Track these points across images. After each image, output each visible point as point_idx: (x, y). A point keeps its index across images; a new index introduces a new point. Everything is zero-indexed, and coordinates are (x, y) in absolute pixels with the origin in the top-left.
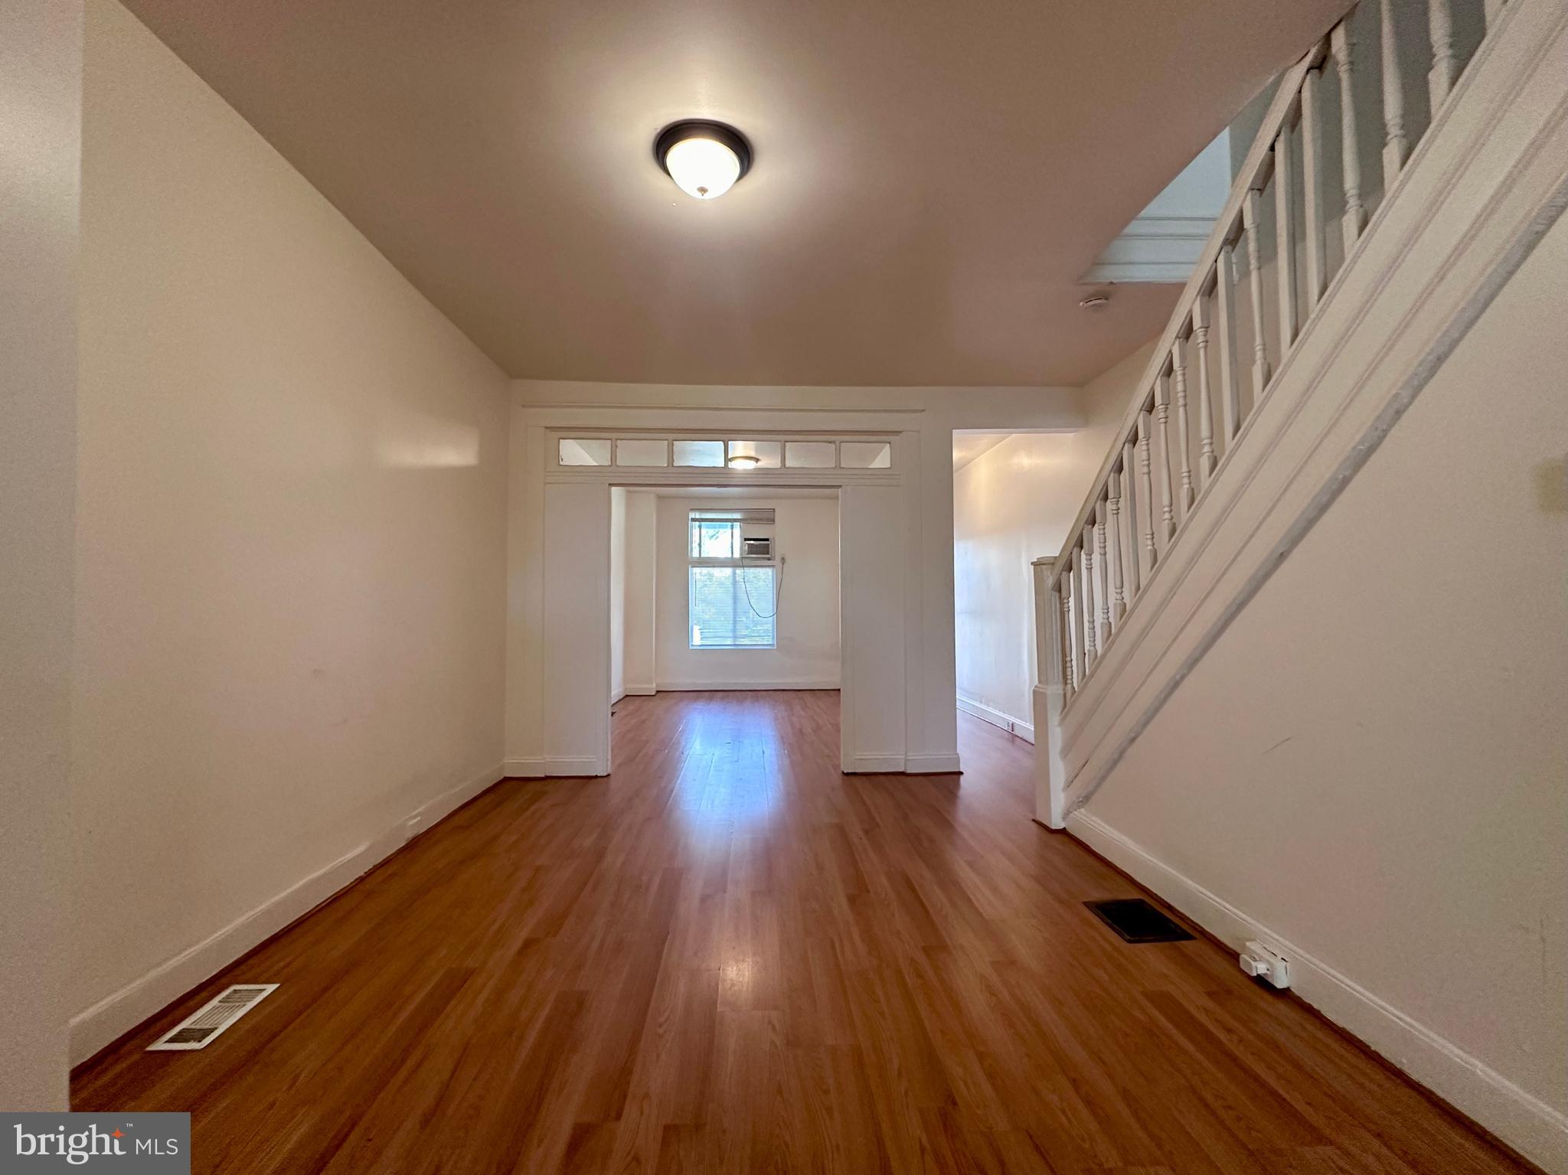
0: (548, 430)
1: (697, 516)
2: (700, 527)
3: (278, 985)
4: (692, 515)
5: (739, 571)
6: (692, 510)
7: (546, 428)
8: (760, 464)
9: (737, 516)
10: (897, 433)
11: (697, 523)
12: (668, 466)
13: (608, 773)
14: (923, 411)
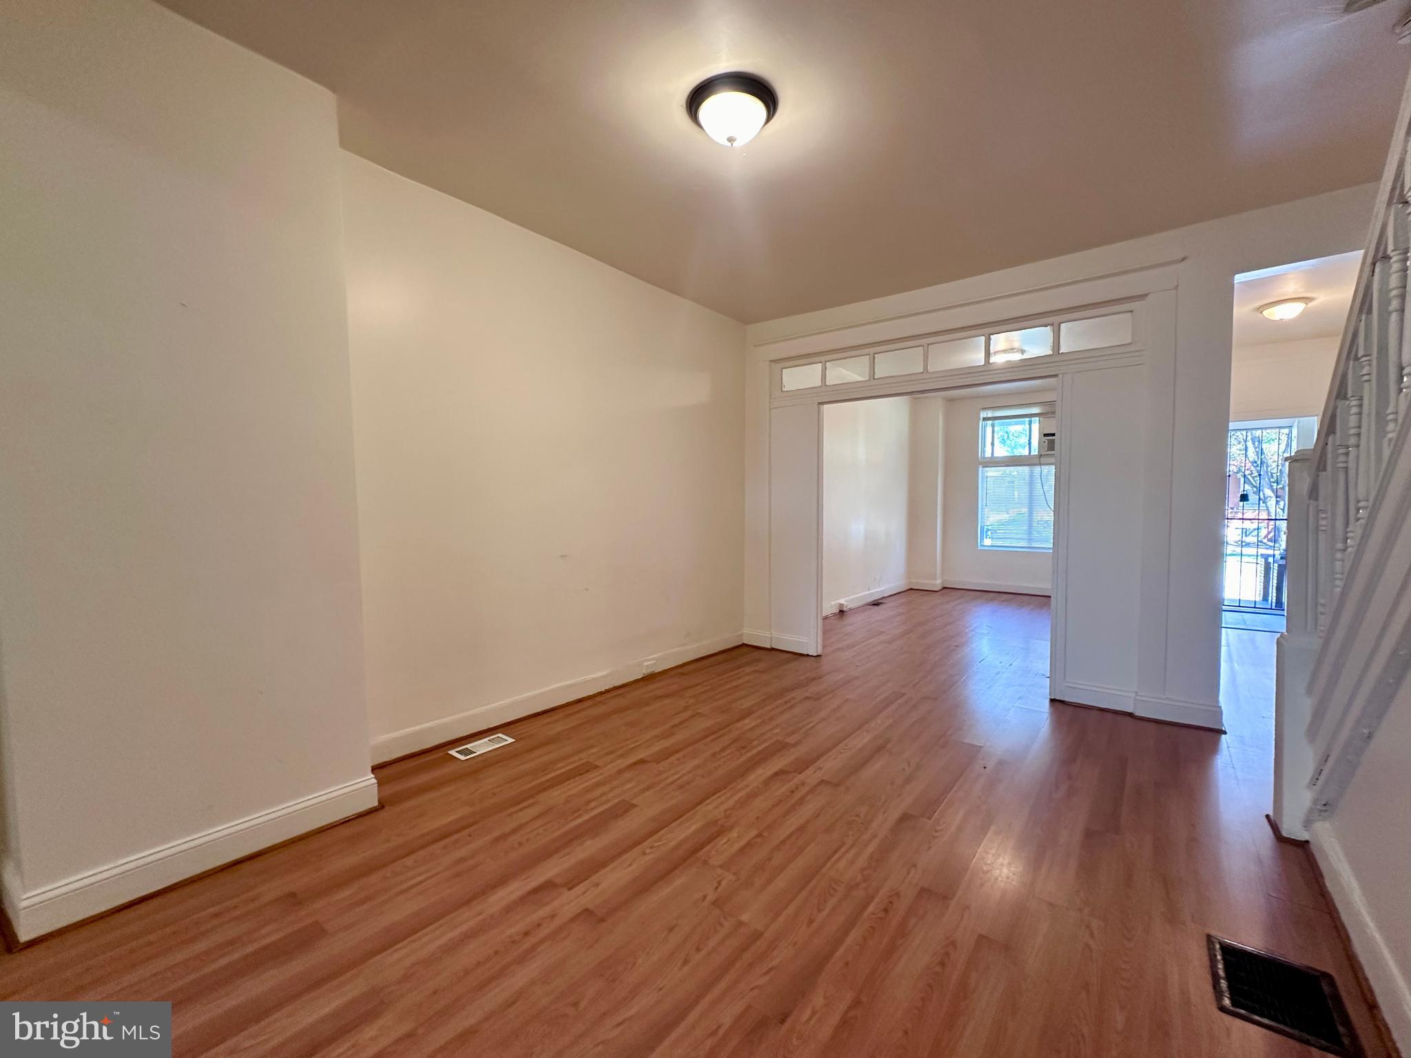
0: (772, 363)
1: (990, 414)
2: (993, 426)
3: (514, 740)
4: (983, 414)
5: (1037, 469)
6: (985, 409)
7: (771, 361)
8: (1026, 356)
9: (1036, 410)
10: (1143, 297)
11: (990, 422)
12: (870, 379)
13: (819, 654)
14: (1184, 259)
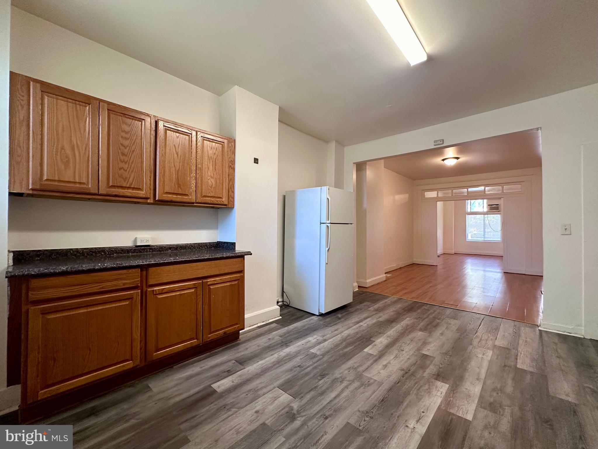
0: (422, 190)
10: (523, 181)
12: (451, 196)
13: (437, 265)
14: (533, 175)
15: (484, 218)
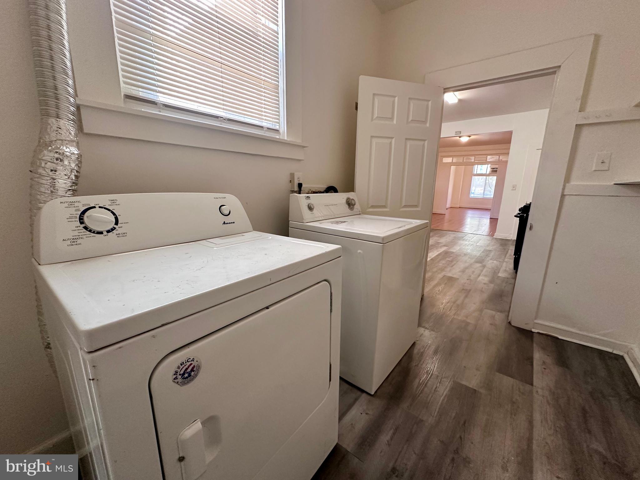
15: (486, 178)
